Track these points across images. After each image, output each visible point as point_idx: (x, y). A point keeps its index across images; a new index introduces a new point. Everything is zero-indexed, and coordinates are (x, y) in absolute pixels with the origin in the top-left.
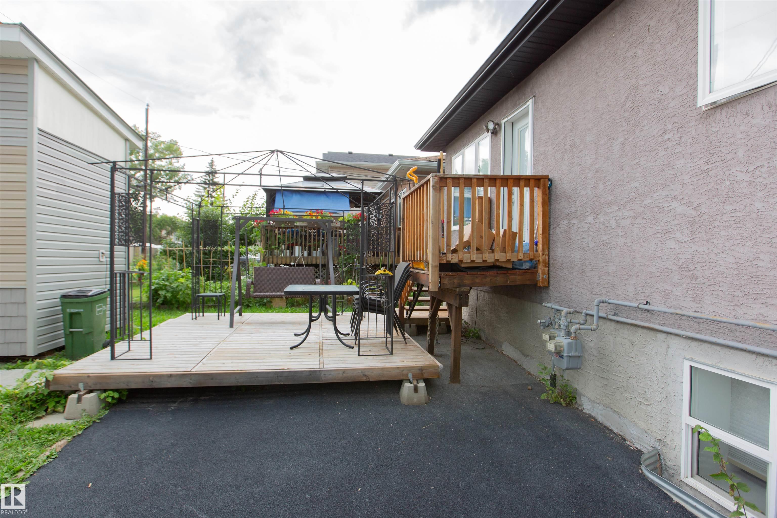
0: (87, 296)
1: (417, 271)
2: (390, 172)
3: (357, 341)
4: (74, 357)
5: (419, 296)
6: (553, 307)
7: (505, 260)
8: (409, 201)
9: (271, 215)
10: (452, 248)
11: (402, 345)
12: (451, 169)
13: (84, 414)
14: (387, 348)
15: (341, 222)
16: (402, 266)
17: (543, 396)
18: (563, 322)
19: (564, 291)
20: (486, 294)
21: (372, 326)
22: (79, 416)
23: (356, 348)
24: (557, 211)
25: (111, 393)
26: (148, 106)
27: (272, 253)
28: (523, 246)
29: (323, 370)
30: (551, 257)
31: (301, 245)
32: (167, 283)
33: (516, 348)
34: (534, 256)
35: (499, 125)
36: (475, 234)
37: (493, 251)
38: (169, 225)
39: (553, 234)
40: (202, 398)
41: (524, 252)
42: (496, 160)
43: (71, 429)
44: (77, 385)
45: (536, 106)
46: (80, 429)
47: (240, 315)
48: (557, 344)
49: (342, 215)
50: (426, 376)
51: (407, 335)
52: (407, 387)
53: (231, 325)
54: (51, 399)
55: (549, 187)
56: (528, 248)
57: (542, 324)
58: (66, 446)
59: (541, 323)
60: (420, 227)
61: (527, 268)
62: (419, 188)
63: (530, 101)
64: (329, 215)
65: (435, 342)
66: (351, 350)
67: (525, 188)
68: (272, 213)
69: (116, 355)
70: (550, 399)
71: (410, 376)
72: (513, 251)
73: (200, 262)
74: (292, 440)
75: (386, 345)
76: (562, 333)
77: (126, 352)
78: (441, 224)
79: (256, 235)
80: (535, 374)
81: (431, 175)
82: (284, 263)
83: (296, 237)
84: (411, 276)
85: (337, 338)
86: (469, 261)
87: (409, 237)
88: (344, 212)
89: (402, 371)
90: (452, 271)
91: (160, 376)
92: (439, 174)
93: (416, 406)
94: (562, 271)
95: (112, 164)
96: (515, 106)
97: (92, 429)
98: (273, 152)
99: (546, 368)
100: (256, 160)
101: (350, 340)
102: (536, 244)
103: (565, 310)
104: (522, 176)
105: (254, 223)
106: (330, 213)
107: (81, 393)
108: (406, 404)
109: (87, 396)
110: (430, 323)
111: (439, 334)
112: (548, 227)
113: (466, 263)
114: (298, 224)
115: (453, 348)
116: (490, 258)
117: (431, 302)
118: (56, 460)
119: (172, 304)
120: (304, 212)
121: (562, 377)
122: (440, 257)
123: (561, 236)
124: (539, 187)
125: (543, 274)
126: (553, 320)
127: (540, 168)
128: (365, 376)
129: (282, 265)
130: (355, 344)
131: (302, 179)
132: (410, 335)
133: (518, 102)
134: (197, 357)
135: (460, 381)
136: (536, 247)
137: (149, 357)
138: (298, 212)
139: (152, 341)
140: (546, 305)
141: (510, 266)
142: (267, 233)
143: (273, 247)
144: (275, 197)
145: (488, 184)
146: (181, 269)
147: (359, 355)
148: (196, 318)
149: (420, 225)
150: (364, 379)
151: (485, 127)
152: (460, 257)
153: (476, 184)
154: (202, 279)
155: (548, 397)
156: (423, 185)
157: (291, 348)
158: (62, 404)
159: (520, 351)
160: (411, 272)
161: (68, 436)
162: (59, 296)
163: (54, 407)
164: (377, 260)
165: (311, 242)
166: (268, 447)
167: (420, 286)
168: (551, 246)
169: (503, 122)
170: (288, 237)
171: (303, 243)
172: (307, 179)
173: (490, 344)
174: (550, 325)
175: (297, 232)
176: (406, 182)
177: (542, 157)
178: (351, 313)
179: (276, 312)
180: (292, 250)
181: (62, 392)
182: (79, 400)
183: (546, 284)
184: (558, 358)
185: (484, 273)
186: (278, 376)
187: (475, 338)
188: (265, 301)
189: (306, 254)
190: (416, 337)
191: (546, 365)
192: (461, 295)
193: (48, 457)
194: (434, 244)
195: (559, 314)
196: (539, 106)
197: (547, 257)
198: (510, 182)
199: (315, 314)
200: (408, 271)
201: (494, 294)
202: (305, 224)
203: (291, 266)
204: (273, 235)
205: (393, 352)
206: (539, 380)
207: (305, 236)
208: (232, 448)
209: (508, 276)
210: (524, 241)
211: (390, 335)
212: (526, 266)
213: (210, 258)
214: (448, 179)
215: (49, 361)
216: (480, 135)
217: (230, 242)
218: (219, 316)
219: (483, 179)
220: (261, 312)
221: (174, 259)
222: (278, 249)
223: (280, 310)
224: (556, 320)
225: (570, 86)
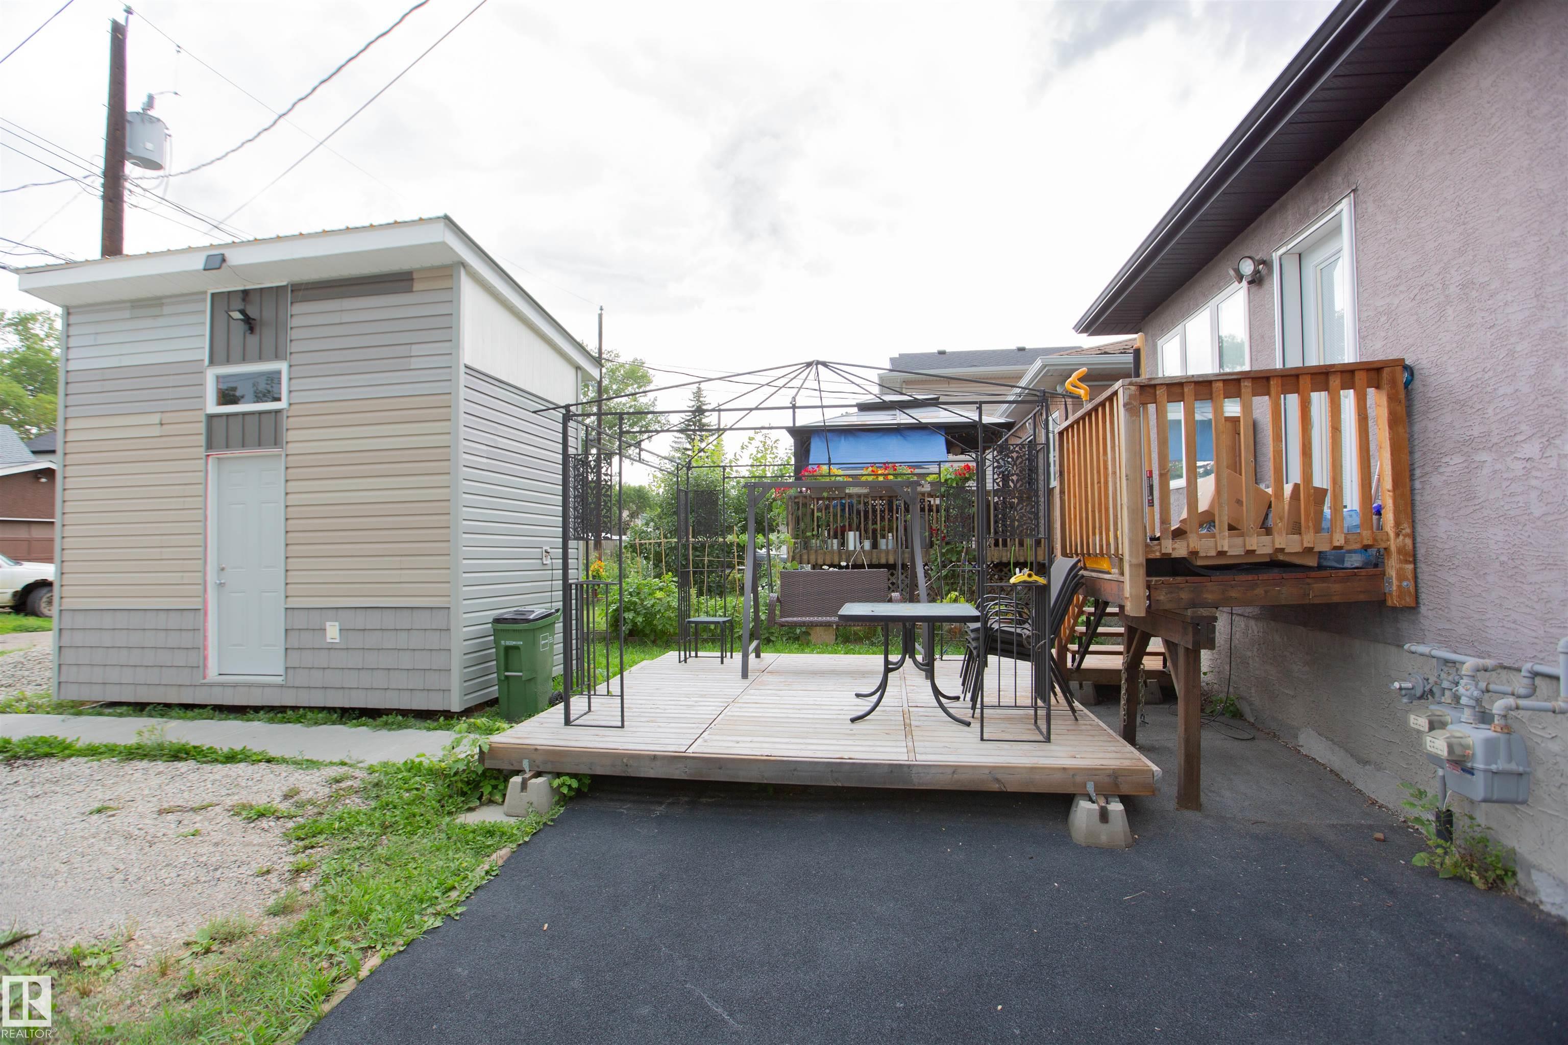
0: (528, 621)
1: (1094, 574)
2: (1023, 383)
3: (978, 711)
4: (513, 718)
5: (1098, 624)
6: (1434, 653)
7: (1298, 549)
8: (1073, 436)
9: (805, 476)
10: (1175, 526)
11: (1069, 722)
12: (1157, 365)
13: (530, 810)
14: (1038, 728)
15: (931, 483)
16: (1061, 567)
17: (1420, 859)
18: (1467, 690)
19: (1463, 618)
20: (1252, 623)
21: (1007, 682)
22: (524, 812)
23: (976, 726)
24: (1432, 435)
25: (567, 780)
26: (601, 309)
27: (806, 545)
28: (1343, 519)
29: (914, 765)
30: (1419, 539)
31: (858, 529)
32: (635, 599)
33: (1334, 744)
34: (1375, 540)
35: (1267, 263)
36: (1225, 496)
37: (1268, 531)
38: (633, 502)
39: (1423, 488)
40: (704, 800)
41: (1346, 531)
42: (1262, 337)
43: (515, 832)
44: (521, 762)
45: (1359, 211)
46: (527, 834)
47: (758, 656)
48: (1453, 740)
49: (937, 470)
50: (1125, 790)
51: (1077, 704)
52: (1084, 810)
53: (745, 675)
54: (487, 782)
55: (1407, 385)
56: (1356, 521)
57: (1403, 692)
58: (509, 859)
59: (1401, 689)
60: (1100, 488)
61: (1356, 565)
62: (1095, 409)
63: (1345, 201)
64: (909, 471)
65: (1138, 720)
66: (966, 728)
67: (1342, 392)
68: (806, 474)
69: (572, 718)
70: (1438, 867)
71: (1090, 788)
72: (1318, 529)
73: (688, 564)
74: (863, 893)
75: (1036, 722)
76: (1467, 715)
77: (585, 714)
78: (1145, 478)
79: (779, 513)
80: (1391, 806)
81: (1120, 382)
82: (828, 562)
83: (850, 514)
84: (1083, 584)
85: (937, 705)
86: (1213, 553)
87: (1075, 508)
88: (939, 465)
89: (1073, 775)
90: (1175, 574)
91: (637, 757)
92: (1137, 380)
93: (1108, 851)
94: (1454, 571)
95: (564, 411)
96: (1305, 218)
97: (542, 835)
98: (809, 365)
99: (1421, 794)
100: (780, 383)
101: (962, 709)
102: (1379, 512)
103: (1470, 663)
104: (1334, 365)
105: (773, 494)
106: (910, 467)
107: (527, 776)
108: (1084, 845)
109: (534, 781)
110: (1126, 680)
111: (1146, 703)
112: (1407, 474)
113: (1206, 557)
114: (849, 490)
115: (1182, 735)
116: (1262, 546)
117: (1126, 637)
118: (499, 879)
119: (645, 635)
120: (862, 468)
121: (1471, 818)
122: (1147, 546)
123: (1445, 492)
124: (1378, 387)
125: (1401, 577)
126: (1436, 683)
127: (1379, 345)
128: (998, 780)
129: (826, 567)
130: (973, 717)
131: (856, 409)
132: (1082, 704)
133: (1311, 209)
134: (693, 728)
135: (1201, 805)
136: (1379, 520)
137: (619, 724)
138: (848, 469)
139: (625, 697)
140: (1413, 648)
141: (1312, 562)
142: (798, 509)
143: (809, 534)
144: (809, 444)
145: (1250, 390)
146: (658, 576)
147: (982, 739)
148: (685, 661)
149: (1099, 482)
150: (995, 787)
151: (1232, 273)
152: (1192, 545)
153: (1222, 392)
154: (693, 591)
155: (1432, 862)
156: (1102, 404)
157: (853, 720)
158: (500, 791)
159: (1346, 751)
160: (1083, 576)
161: (511, 842)
162: (491, 620)
163: (490, 793)
164: (1004, 554)
165: (876, 523)
166: (820, 899)
167: (1101, 606)
168: (1419, 516)
169: (1276, 256)
170: (835, 515)
171: (862, 525)
172: (864, 407)
173: (1267, 731)
174: (1427, 695)
175: (851, 506)
176: (1058, 400)
177: (1383, 319)
178: (962, 657)
179: (818, 653)
180: (843, 538)
181: (500, 771)
182: (524, 786)
183: (1409, 601)
184: (1459, 772)
185: (1250, 577)
186: (832, 771)
187: (1227, 715)
188: (798, 631)
189: (867, 545)
190: (1097, 708)
191: (1422, 788)
192: (1198, 625)
193: (487, 873)
194: (1132, 521)
195: (1452, 671)
196: (1370, 210)
197: (1408, 541)
198: (1305, 382)
199: (894, 658)
200: (1076, 575)
201: (1273, 623)
202: (865, 491)
203: (841, 567)
204: (809, 511)
205: (1052, 737)
206: (1402, 819)
207: (866, 512)
208: (759, 894)
209: (1309, 584)
210: (1345, 507)
211: (1044, 702)
212: (1354, 561)
213: (704, 556)
214: (1158, 388)
215: (481, 721)
216: (1221, 289)
217: (735, 528)
218: (722, 658)
219: (1238, 381)
220: (791, 652)
221: (646, 558)
222: (817, 536)
223: (824, 649)
224: (1445, 684)
225: (1451, 154)
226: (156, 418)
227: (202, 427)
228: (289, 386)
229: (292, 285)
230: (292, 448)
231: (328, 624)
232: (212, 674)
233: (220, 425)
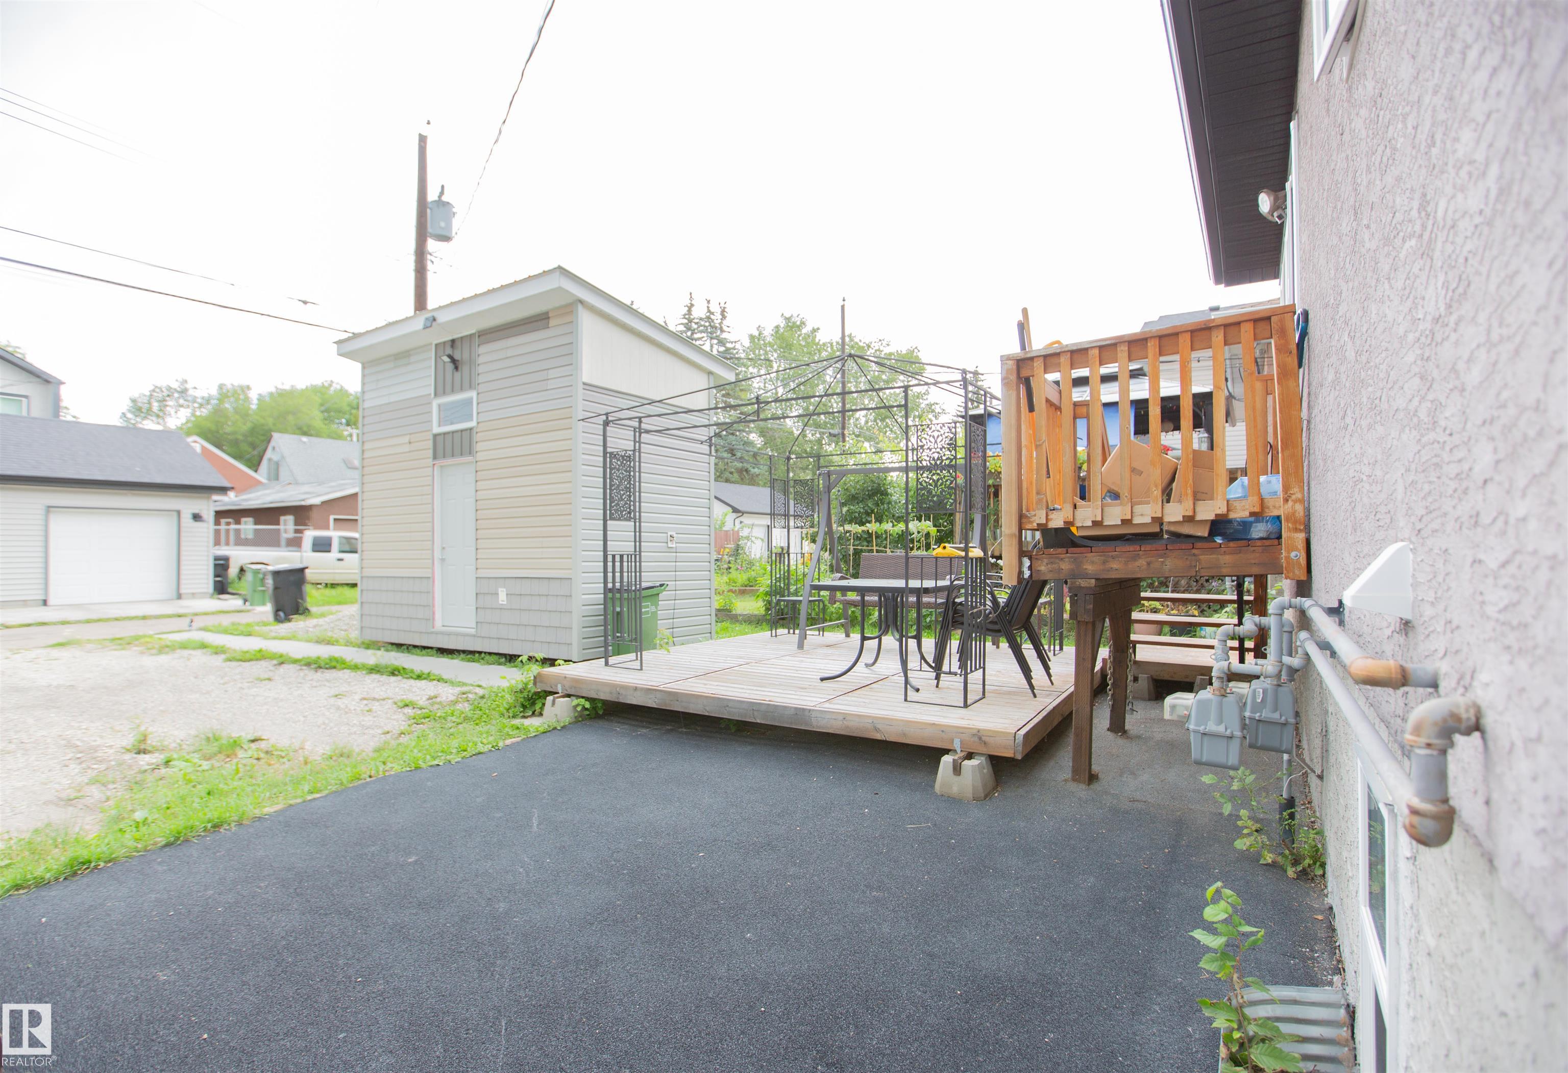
7: (1182, 518)
25: (582, 701)
29: (813, 710)
34: (1265, 506)
44: (557, 686)
50: (991, 750)
52: (946, 762)
53: (801, 646)
58: (515, 743)
61: (1261, 535)
70: (1256, 851)
71: (957, 744)
77: (630, 661)
86: (1088, 523)
89: (942, 731)
95: (604, 417)
107: (559, 696)
109: (561, 699)
110: (1112, 664)
116: (1169, 514)
118: (498, 751)
122: (1025, 518)
125: (1291, 548)
128: (877, 730)
137: (639, 668)
147: (906, 700)
150: (869, 734)
152: (1065, 515)
157: (822, 679)
158: (541, 706)
163: (537, 707)
182: (552, 703)
183: (1299, 573)
193: (493, 746)
194: (1007, 493)
197: (1300, 507)
209: (1194, 555)
214: (1035, 359)
226: (406, 439)
227: (430, 444)
228: (477, 409)
229: (479, 332)
230: (480, 456)
231: (500, 589)
232: (438, 624)
233: (440, 439)
